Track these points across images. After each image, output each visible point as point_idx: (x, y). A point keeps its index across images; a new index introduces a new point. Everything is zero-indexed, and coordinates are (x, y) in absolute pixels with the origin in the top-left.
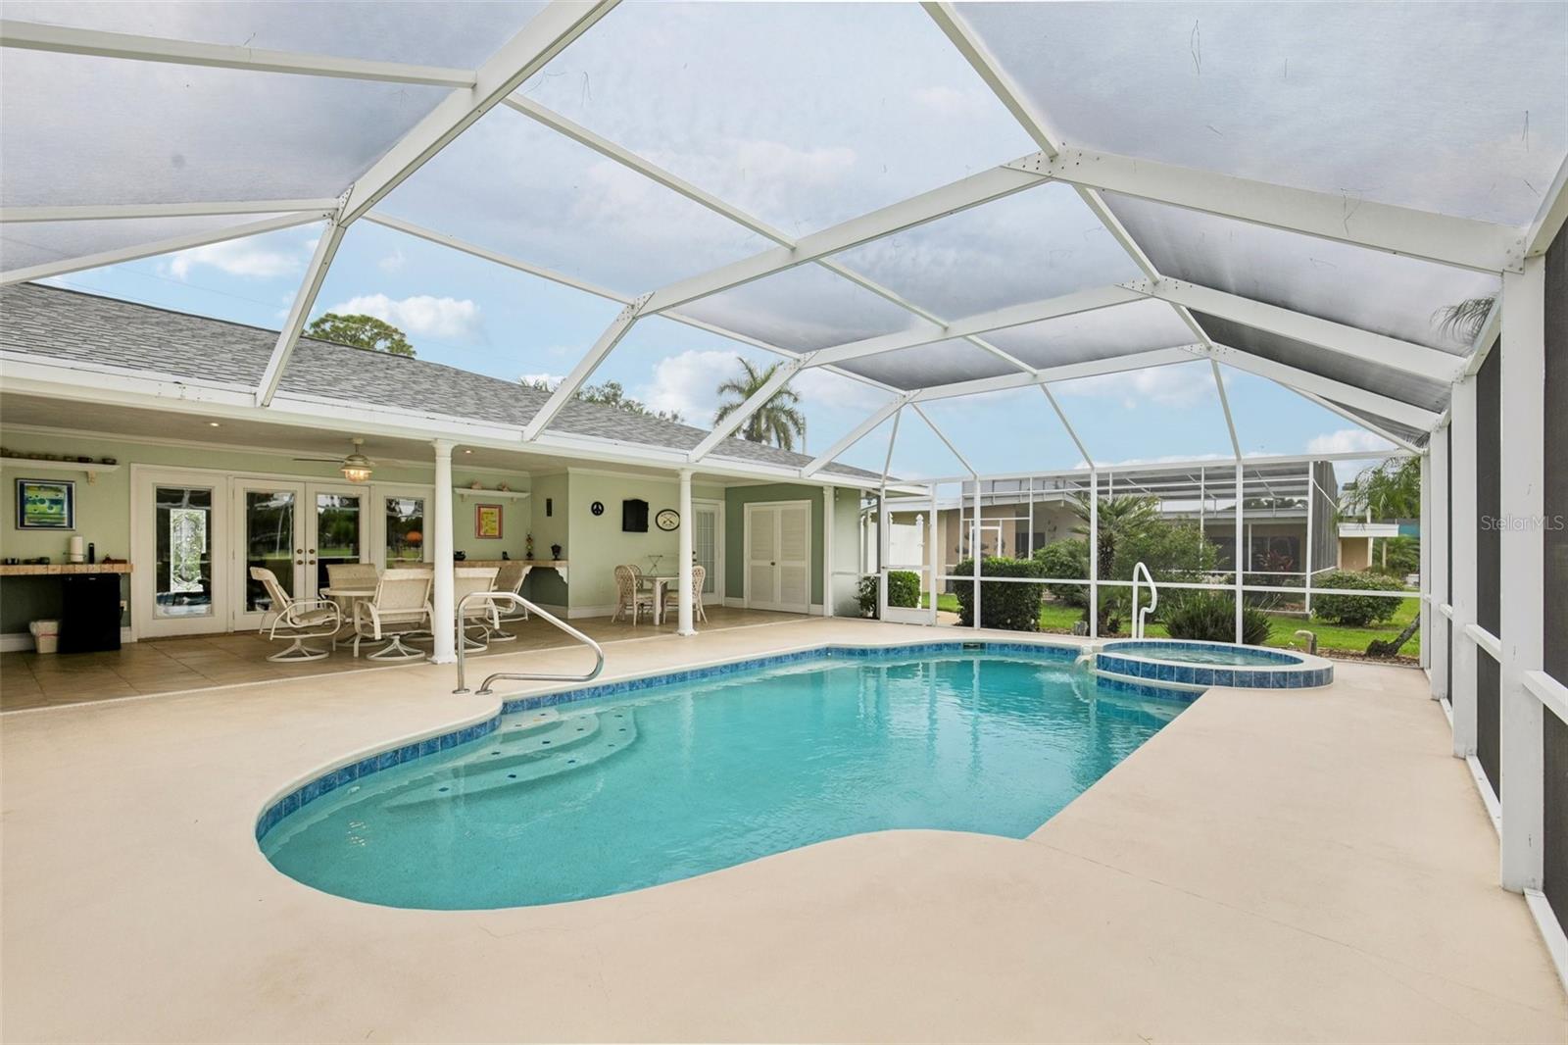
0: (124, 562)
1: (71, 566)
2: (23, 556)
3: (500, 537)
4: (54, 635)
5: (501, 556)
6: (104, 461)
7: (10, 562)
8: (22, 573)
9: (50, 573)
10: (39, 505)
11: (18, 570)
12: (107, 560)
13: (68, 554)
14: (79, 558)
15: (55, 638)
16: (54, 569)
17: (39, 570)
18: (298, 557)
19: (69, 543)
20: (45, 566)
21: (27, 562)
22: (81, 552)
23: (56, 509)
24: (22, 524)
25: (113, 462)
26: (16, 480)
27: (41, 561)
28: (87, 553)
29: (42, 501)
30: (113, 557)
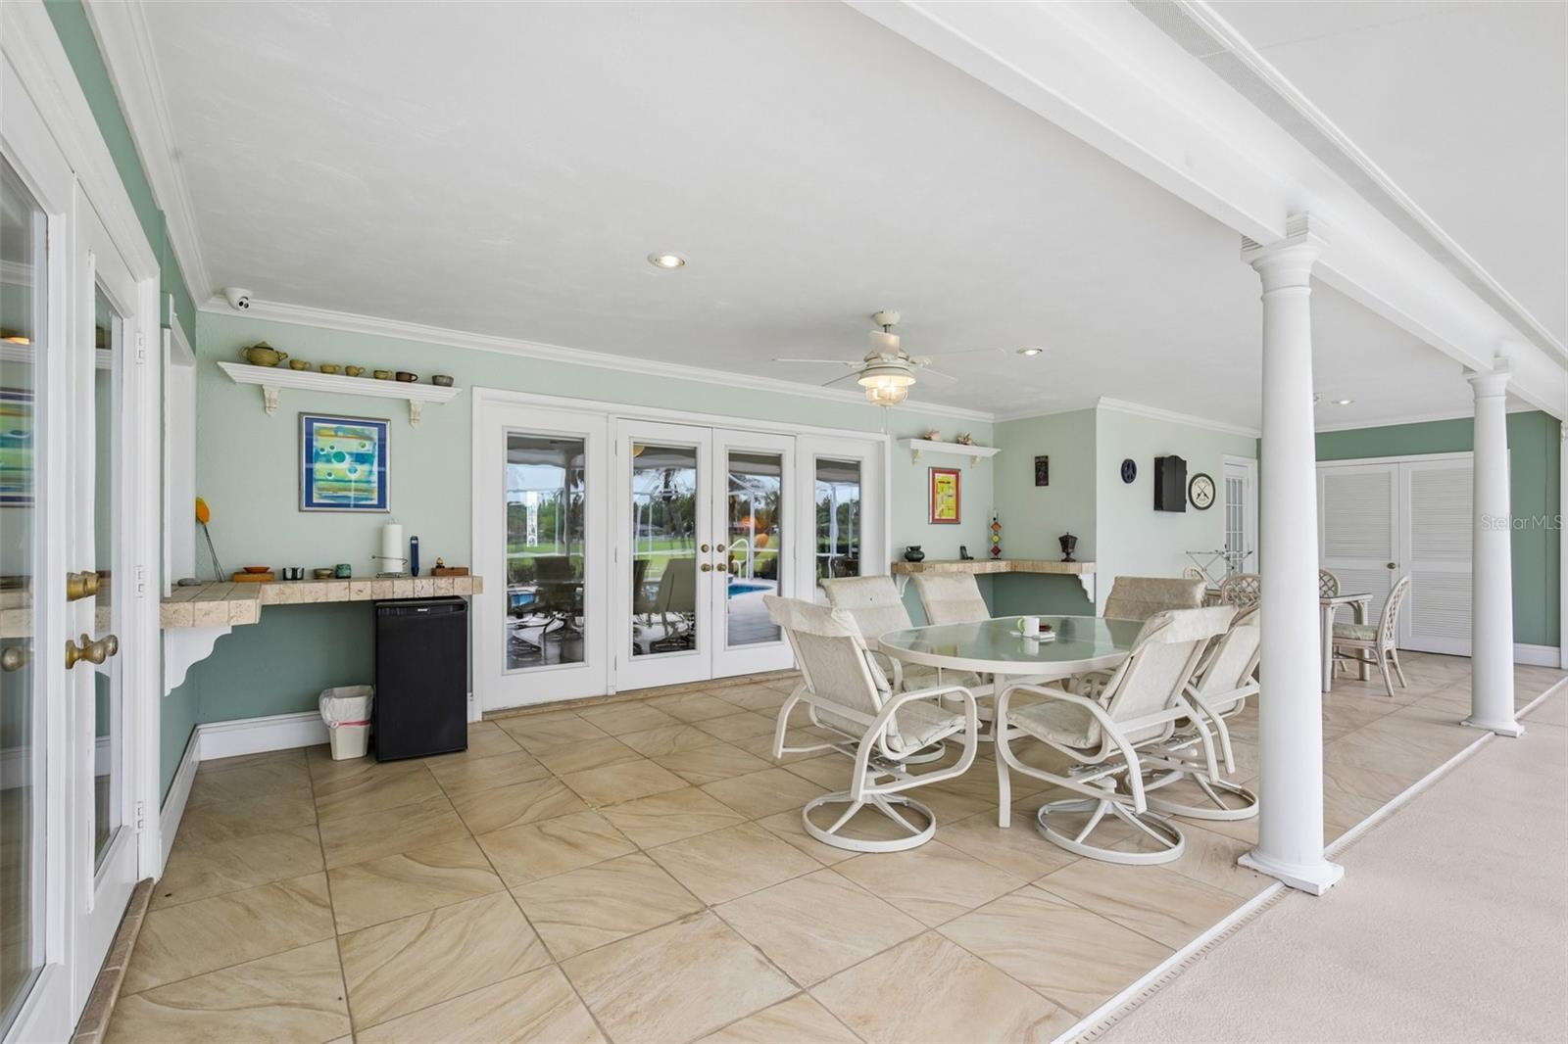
0: (463, 572)
1: (388, 583)
2: (309, 564)
3: (956, 521)
4: (361, 723)
5: (957, 555)
6: (435, 381)
7: (289, 575)
8: (309, 600)
9: (354, 598)
10: (336, 465)
11: (302, 593)
12: (439, 570)
13: (380, 557)
14: (396, 566)
15: (361, 729)
16: (361, 591)
17: (334, 592)
18: (703, 559)
19: (381, 536)
20: (345, 584)
21: (317, 575)
22: (400, 556)
23: (362, 469)
24: (309, 503)
25: (449, 383)
26: (301, 414)
27: (337, 574)
28: (408, 556)
29: (340, 457)
30: (447, 565)
